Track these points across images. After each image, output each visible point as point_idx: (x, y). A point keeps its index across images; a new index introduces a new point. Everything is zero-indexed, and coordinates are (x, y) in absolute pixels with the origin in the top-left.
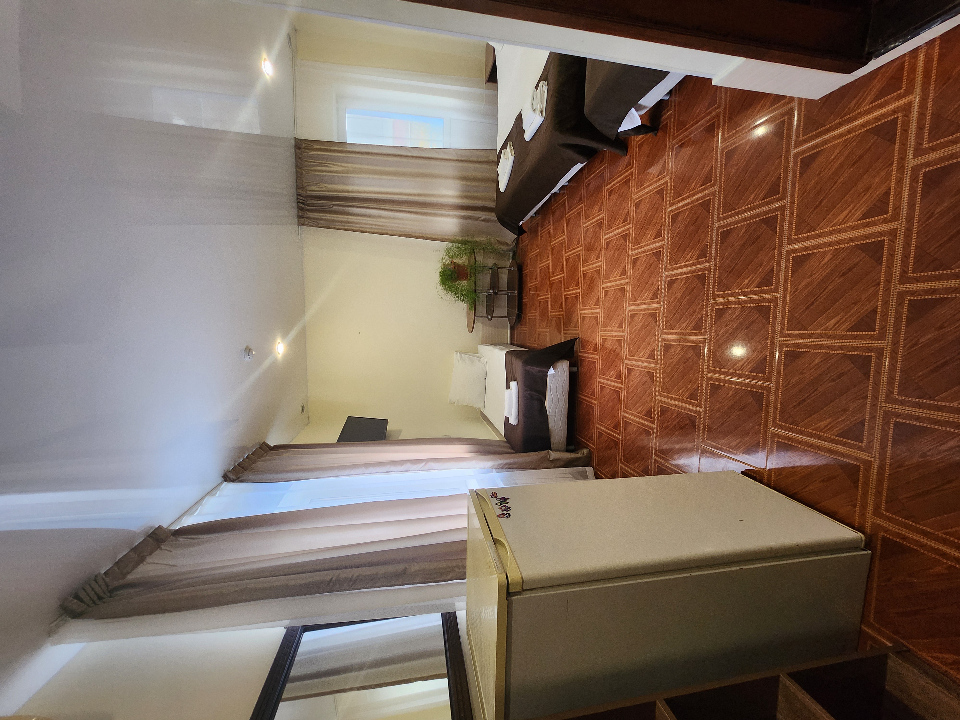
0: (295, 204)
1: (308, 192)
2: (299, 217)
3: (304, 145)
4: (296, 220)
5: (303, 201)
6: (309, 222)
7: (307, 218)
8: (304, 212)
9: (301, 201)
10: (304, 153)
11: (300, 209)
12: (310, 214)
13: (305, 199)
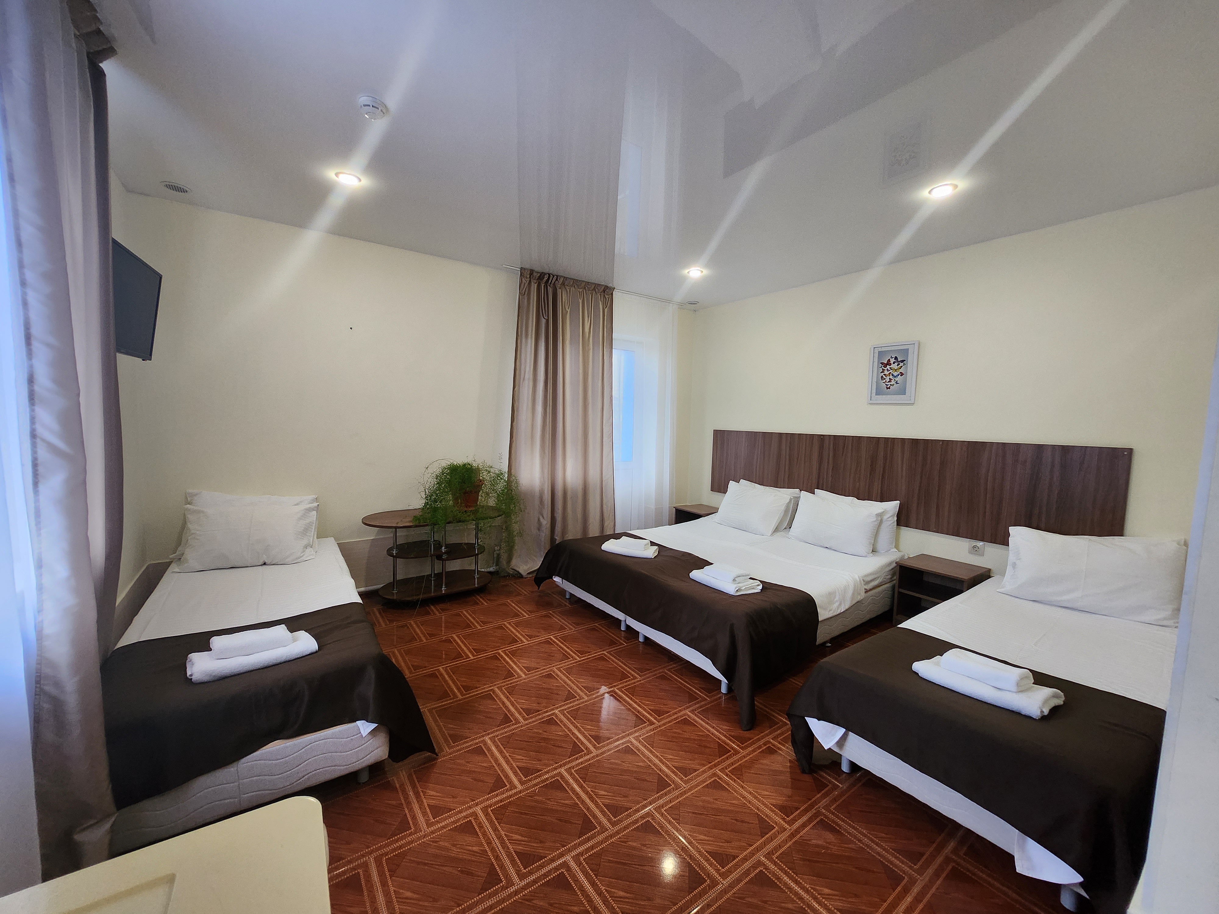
0: (546, 271)
1: (560, 290)
2: (532, 272)
3: (607, 297)
4: (527, 266)
5: (550, 281)
6: (525, 284)
7: (530, 281)
8: (538, 279)
9: (551, 279)
10: (600, 295)
11: (542, 275)
12: (534, 287)
13: (552, 285)
